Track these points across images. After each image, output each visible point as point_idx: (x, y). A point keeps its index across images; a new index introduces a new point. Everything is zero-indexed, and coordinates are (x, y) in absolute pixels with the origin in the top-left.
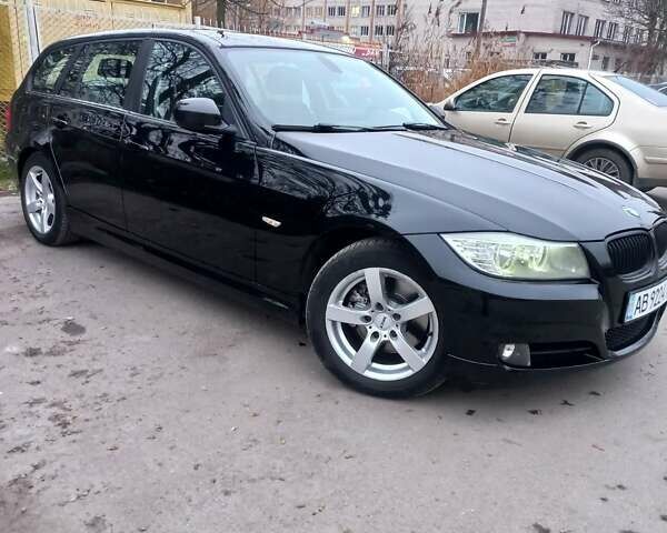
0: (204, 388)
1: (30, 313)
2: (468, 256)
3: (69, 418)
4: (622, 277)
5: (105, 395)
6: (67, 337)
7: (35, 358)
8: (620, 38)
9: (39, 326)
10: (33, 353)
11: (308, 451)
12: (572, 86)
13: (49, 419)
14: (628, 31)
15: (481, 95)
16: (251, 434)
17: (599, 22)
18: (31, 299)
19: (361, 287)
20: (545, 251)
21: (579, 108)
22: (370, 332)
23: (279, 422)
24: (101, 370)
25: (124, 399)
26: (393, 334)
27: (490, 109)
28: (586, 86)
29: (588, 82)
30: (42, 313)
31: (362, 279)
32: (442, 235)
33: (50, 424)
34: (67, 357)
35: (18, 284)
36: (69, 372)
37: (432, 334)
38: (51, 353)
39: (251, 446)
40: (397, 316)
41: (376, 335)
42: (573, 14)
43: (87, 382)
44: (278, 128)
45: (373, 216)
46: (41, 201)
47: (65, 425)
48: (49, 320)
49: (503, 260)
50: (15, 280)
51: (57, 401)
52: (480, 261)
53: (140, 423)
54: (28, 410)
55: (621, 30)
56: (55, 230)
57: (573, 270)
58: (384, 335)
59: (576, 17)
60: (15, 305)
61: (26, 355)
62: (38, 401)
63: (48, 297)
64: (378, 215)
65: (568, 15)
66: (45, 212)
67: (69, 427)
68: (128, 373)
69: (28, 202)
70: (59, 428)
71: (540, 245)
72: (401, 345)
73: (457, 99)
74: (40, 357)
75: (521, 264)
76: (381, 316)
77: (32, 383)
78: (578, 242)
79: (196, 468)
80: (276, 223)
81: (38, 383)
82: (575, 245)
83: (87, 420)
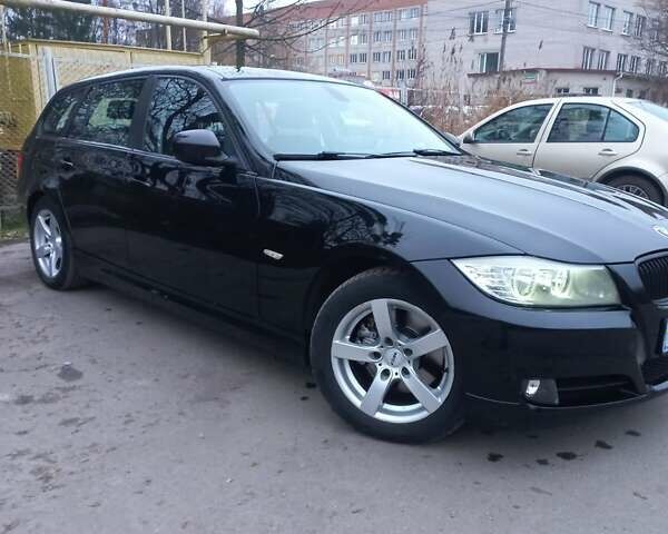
0: (201, 435)
1: (28, 359)
2: (482, 283)
3: (52, 471)
4: (656, 302)
5: (94, 445)
6: (63, 383)
7: (26, 406)
8: (642, 70)
9: (34, 373)
10: (24, 400)
11: (310, 504)
12: (594, 114)
13: (32, 472)
14: (650, 63)
15: (501, 127)
16: (249, 486)
17: (620, 56)
18: (31, 345)
19: (368, 321)
20: (568, 275)
21: (603, 136)
22: (380, 369)
23: (280, 472)
24: (92, 419)
25: (114, 449)
26: (405, 372)
27: (510, 141)
28: (609, 113)
29: (611, 109)
30: (39, 359)
31: (369, 312)
32: (455, 262)
33: (32, 478)
34: (60, 404)
35: (19, 329)
36: (59, 420)
37: (447, 371)
38: (44, 401)
39: (246, 500)
40: (408, 352)
41: (386, 373)
42: (593, 50)
43: (77, 431)
44: (279, 158)
45: (381, 244)
46: (49, 244)
47: (47, 478)
48: (46, 366)
49: (521, 286)
50: (18, 325)
51: (43, 452)
52: (496, 288)
53: (128, 476)
54: (10, 462)
55: (644, 62)
56: (62, 274)
57: (601, 296)
58: (395, 373)
59: (597, 51)
60: (14, 351)
61: (17, 403)
62: (20, 454)
63: (48, 342)
64: (386, 243)
65: (588, 51)
66: (53, 255)
67: (52, 481)
68: (122, 420)
69: (37, 247)
70: (40, 482)
71: (562, 269)
72: (414, 383)
73: (476, 132)
74: (31, 404)
75: (542, 290)
76: (390, 352)
77: (20, 433)
78: (605, 264)
79: (184, 526)
80: (277, 256)
81: (25, 432)
82: (602, 268)
83: (72, 473)
